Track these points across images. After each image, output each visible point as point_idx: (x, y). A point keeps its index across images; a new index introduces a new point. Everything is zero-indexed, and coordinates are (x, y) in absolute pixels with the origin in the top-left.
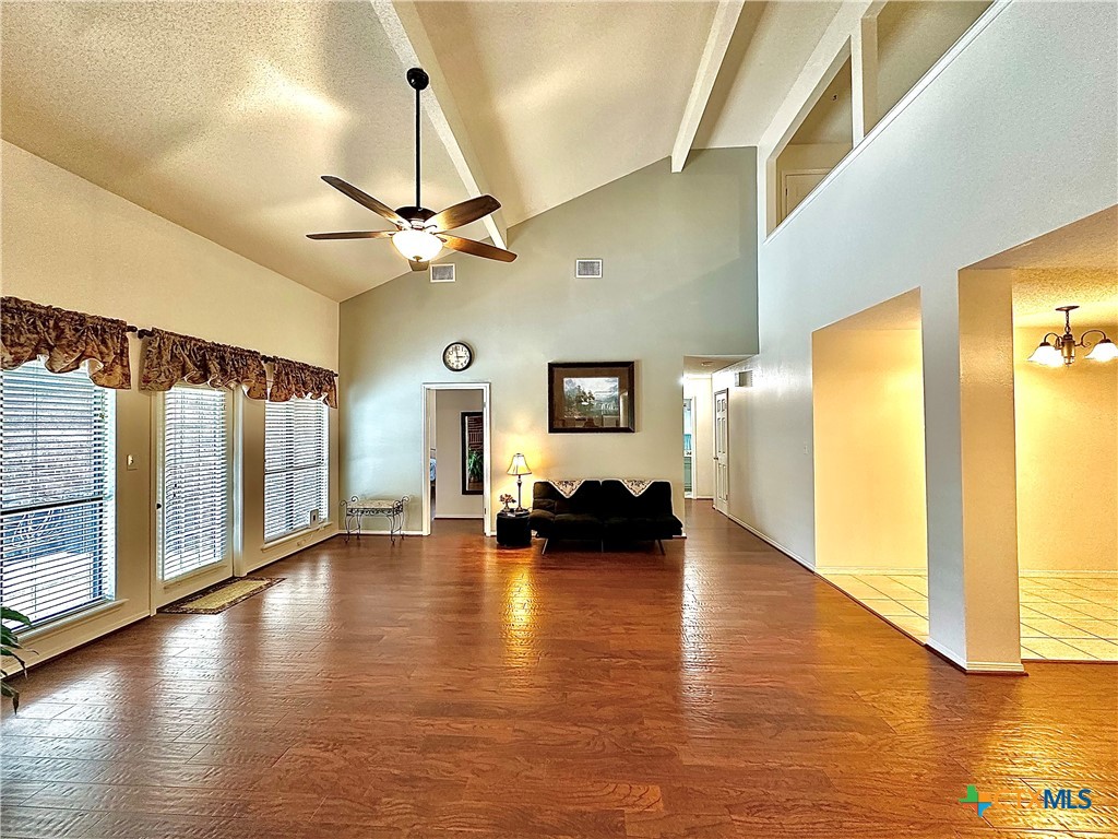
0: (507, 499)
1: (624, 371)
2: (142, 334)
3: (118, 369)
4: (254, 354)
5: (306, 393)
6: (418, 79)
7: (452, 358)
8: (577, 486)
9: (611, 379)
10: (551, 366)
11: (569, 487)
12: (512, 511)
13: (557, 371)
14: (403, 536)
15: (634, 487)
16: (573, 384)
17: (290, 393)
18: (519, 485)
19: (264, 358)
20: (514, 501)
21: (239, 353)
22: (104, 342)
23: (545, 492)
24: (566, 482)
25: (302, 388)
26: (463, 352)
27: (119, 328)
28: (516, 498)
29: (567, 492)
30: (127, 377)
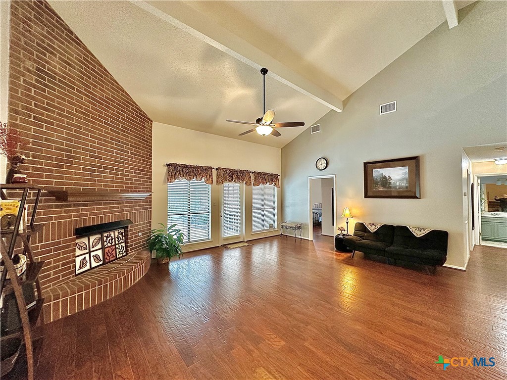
0: (342, 229)
1: (414, 162)
2: (217, 169)
3: (211, 179)
4: (247, 172)
5: (267, 183)
6: (264, 71)
7: (319, 165)
8: (378, 226)
9: (403, 168)
10: (365, 164)
11: (373, 227)
12: (344, 235)
13: (368, 167)
14: (301, 239)
15: (416, 231)
16: (378, 173)
17: (260, 183)
18: (347, 223)
19: (251, 172)
20: (345, 231)
21: (242, 172)
22: (207, 173)
23: (361, 228)
24: (373, 224)
25: (265, 181)
26: (324, 162)
27: (211, 168)
28: (346, 229)
29: (372, 229)
30: (212, 181)
